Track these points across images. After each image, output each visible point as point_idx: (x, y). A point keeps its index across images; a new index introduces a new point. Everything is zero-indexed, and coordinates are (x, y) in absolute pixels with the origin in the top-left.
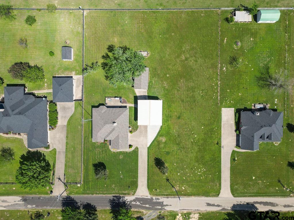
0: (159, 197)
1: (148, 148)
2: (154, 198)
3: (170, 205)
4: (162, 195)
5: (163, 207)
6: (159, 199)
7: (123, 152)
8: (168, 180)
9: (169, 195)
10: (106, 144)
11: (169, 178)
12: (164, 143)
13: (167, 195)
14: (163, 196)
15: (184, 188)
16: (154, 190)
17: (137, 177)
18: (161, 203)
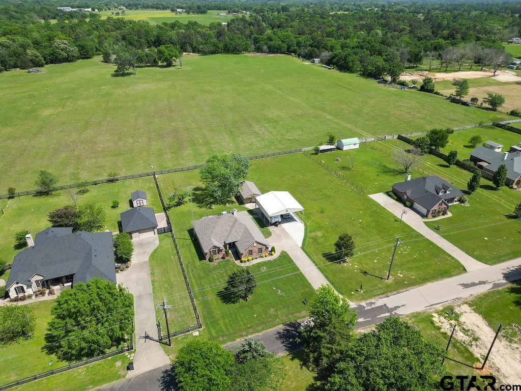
0: (373, 300)
1: (303, 248)
2: (363, 304)
3: (403, 306)
4: (375, 296)
5: (393, 313)
6: (375, 303)
7: (263, 262)
8: (365, 273)
9: (387, 292)
10: (229, 261)
11: (365, 270)
12: (322, 237)
13: (383, 294)
14: (378, 297)
15: (401, 276)
16: (353, 293)
17: (309, 284)
18: (384, 308)
